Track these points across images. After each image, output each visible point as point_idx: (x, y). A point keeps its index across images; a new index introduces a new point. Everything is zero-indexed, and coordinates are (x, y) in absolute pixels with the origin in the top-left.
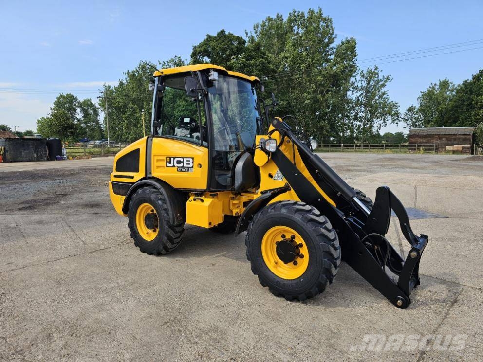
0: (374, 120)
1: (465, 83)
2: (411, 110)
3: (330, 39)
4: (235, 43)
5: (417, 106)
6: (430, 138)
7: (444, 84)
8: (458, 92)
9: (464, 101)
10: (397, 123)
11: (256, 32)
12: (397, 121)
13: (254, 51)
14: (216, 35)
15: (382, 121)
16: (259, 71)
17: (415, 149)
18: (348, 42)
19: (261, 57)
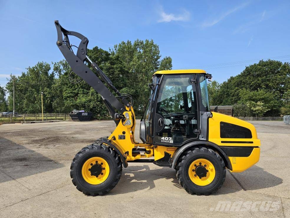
0: (180, 101)
1: (224, 83)
3: (157, 56)
4: (104, 55)
7: (214, 83)
8: (221, 87)
9: (224, 92)
11: (116, 49)
13: (115, 60)
14: (92, 49)
16: (119, 71)
18: (167, 59)
19: (120, 63)
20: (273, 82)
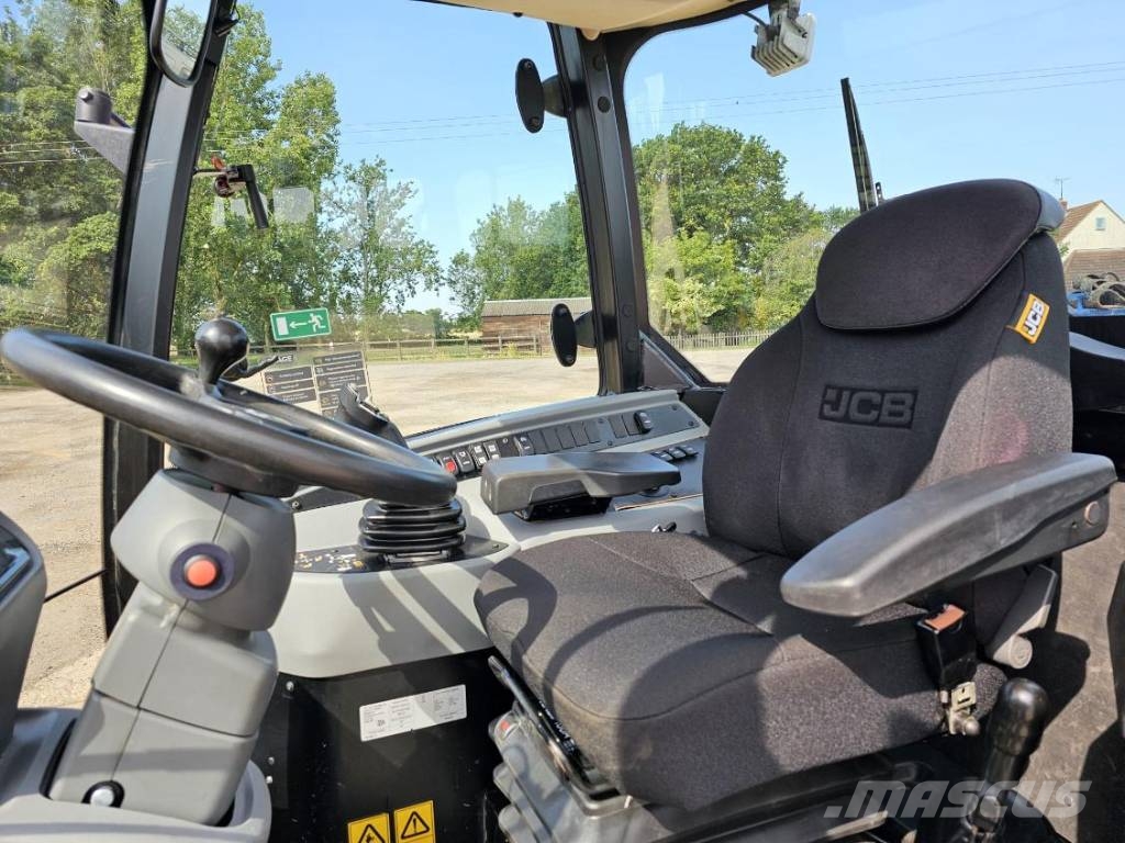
0: (388, 282)
1: (554, 207)
2: (460, 260)
3: (261, 66)
5: (472, 253)
6: (522, 323)
7: (517, 208)
8: (542, 229)
9: (557, 244)
10: (436, 290)
12: (435, 285)
13: (24, 61)
15: (405, 284)
17: (496, 349)
18: (313, 83)
19: (52, 84)
20: (718, 208)
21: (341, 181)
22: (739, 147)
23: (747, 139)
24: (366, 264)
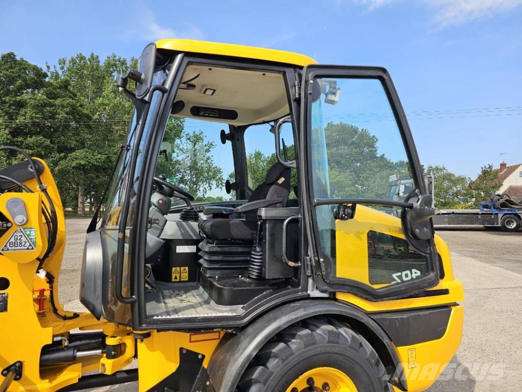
0: (200, 184)
7: (258, 154)
8: (268, 163)
11: (62, 68)
12: (221, 186)
13: (60, 88)
15: (208, 185)
16: (67, 113)
19: (70, 97)
21: (184, 140)
22: (356, 133)
23: (360, 130)
24: (192, 175)
